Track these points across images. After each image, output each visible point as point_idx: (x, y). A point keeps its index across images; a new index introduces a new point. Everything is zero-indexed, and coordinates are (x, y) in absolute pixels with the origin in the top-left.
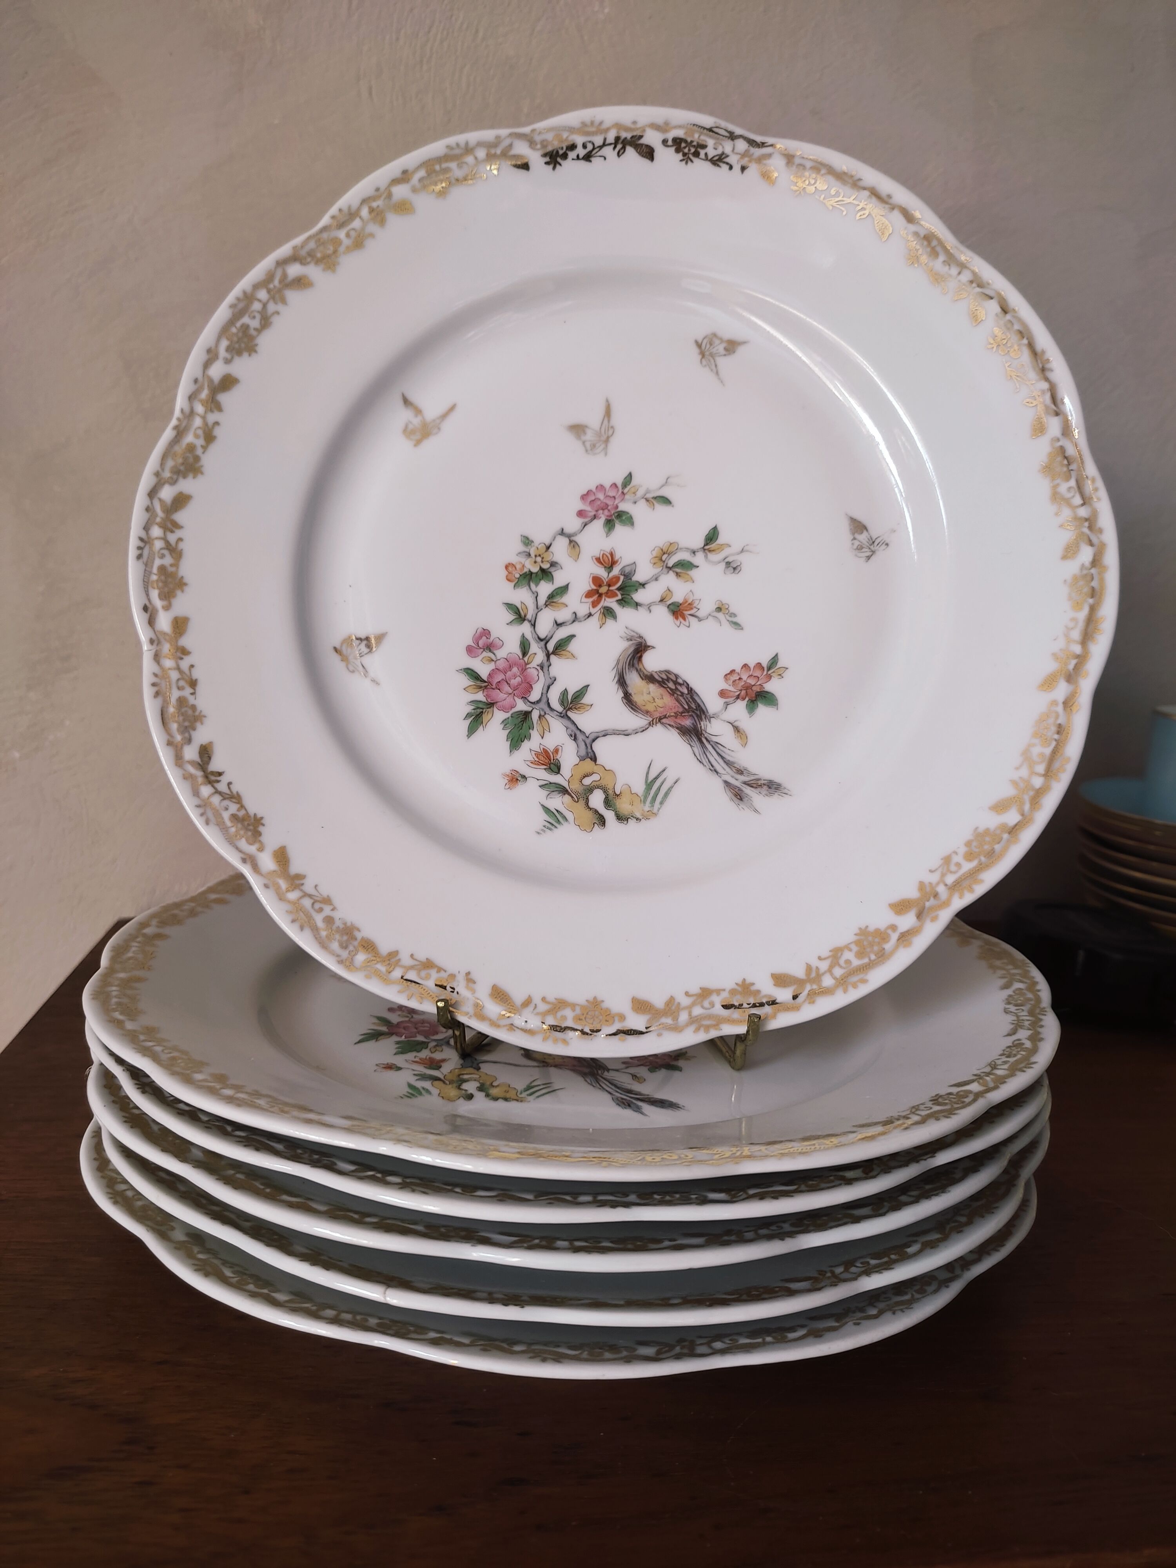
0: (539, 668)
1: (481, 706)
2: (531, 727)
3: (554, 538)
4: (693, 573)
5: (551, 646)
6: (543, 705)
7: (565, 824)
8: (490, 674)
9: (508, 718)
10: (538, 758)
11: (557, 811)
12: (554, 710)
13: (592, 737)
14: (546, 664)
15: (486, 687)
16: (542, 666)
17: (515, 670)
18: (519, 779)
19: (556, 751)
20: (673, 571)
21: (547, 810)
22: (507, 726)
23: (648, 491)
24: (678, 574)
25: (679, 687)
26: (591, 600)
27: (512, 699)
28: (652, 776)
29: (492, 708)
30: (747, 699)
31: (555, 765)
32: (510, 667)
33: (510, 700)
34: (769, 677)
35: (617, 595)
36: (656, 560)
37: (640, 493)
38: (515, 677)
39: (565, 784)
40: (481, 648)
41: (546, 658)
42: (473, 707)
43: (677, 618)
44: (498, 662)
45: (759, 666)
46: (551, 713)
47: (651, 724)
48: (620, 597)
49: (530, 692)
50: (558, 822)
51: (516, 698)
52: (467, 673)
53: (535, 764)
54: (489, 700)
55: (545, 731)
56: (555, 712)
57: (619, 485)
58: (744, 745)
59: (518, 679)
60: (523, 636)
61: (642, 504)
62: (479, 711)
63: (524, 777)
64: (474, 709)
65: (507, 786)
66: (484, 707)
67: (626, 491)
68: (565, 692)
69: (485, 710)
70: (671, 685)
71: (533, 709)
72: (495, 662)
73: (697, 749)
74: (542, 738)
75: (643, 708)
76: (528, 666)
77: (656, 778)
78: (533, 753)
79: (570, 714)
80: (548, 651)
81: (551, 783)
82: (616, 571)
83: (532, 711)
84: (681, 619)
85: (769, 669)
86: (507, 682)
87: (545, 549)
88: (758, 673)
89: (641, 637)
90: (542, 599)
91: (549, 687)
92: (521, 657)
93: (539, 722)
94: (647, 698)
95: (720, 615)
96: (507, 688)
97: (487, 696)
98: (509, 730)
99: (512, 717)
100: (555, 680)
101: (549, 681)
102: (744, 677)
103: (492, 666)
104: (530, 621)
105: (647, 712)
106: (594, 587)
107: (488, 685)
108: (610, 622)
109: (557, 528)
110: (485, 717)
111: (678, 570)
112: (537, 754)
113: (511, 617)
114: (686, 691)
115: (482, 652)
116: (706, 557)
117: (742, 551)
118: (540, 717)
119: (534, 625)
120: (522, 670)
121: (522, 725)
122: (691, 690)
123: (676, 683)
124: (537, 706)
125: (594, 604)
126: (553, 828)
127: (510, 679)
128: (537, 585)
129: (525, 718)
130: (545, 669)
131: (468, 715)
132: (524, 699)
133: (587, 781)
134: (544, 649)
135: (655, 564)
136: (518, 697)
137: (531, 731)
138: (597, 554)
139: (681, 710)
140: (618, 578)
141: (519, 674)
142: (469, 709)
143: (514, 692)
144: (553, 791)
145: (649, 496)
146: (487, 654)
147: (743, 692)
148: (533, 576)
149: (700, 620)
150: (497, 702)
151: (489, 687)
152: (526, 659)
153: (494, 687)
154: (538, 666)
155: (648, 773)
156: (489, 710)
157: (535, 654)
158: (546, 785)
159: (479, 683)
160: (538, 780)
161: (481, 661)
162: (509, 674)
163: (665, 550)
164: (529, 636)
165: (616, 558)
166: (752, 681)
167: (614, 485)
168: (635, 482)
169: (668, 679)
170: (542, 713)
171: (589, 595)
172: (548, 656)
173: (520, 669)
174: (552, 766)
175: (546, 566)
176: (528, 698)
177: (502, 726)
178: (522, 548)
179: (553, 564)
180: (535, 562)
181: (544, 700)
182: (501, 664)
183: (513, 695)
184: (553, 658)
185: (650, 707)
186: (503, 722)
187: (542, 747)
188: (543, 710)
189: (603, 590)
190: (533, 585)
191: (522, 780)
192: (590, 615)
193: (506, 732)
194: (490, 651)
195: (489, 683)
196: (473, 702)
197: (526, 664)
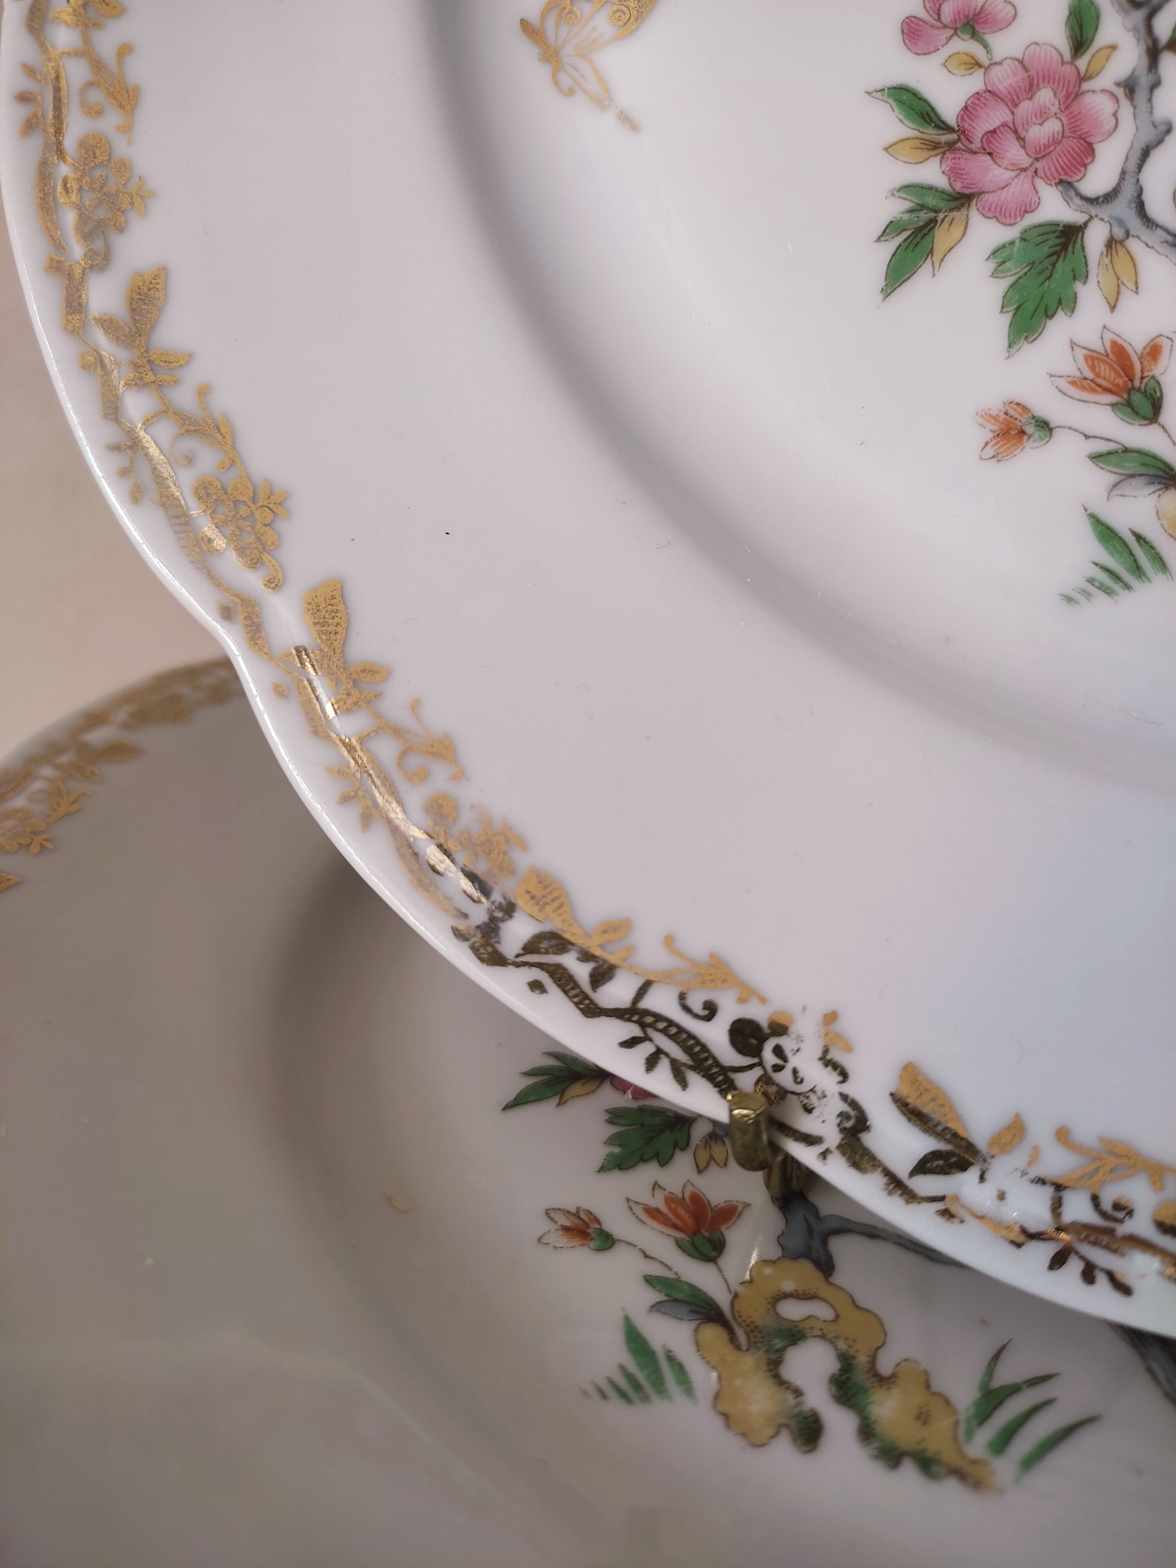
0: (1120, 92)
1: (931, 200)
2: (1080, 274)
5: (1165, 26)
6: (1123, 208)
7: (1159, 580)
8: (966, 108)
9: (1012, 243)
10: (1093, 368)
11: (1139, 538)
12: (1157, 226)
14: (1144, 81)
15: (951, 146)
16: (1129, 87)
17: (1045, 96)
18: (1029, 429)
19: (1154, 351)
21: (1105, 533)
22: (1007, 265)
27: (1027, 186)
29: (964, 211)
31: (1145, 393)
32: (1031, 88)
33: (1019, 187)
38: (1042, 116)
39: (1172, 456)
40: (945, 26)
41: (1145, 62)
42: (907, 205)
44: (996, 71)
46: (1146, 235)
49: (1085, 166)
50: (1138, 570)
51: (1040, 184)
52: (899, 102)
53: (1083, 388)
54: (958, 187)
55: (1123, 289)
56: (1160, 232)
59: (1053, 126)
62: (925, 216)
63: (1045, 426)
64: (911, 211)
65: (990, 452)
66: (941, 205)
69: (941, 216)
71: (1091, 218)
72: (987, 69)
74: (1113, 308)
76: (1086, 86)
78: (1080, 353)
80: (1155, 41)
81: (1126, 450)
83: (1086, 224)
86: (1016, 132)
91: (1145, 154)
92: (1067, 56)
93: (1107, 261)
96: (1014, 152)
97: (954, 173)
98: (1010, 281)
99: (1023, 239)
100: (1169, 131)
101: (1148, 135)
103: (974, 83)
107: (959, 140)
110: (942, 237)
112: (1093, 358)
115: (949, 39)
118: (1111, 244)
120: (1068, 95)
121: (1054, 265)
124: (1104, 212)
126: (1117, 587)
127: (1027, 123)
129: (1064, 247)
130: (1141, 96)
131: (891, 229)
132: (1066, 185)
134: (1143, 32)
136: (1046, 179)
137: (1079, 287)
141: (1055, 109)
142: (896, 208)
143: (1038, 165)
144: (1132, 476)
146: (963, 45)
150: (981, 193)
151: (959, 145)
152: (1082, 63)
153: (976, 144)
154: (1118, 84)
156: (955, 214)
157: (1114, 48)
158: (1110, 453)
159: (931, 133)
160: (1087, 437)
161: (944, 65)
162: (1026, 107)
170: (1119, 233)
172: (1154, 53)
173: (1062, 94)
174: (1136, 398)
176: (1077, 185)
177: (991, 266)
181: (1128, 192)
182: (1005, 78)
183: (1030, 173)
184: (1170, 63)
186: (994, 253)
187: (1108, 337)
188: (1120, 222)
191: (1037, 435)
193: (1003, 284)
194: (975, 35)
195: (963, 133)
196: (908, 188)
197: (1082, 79)
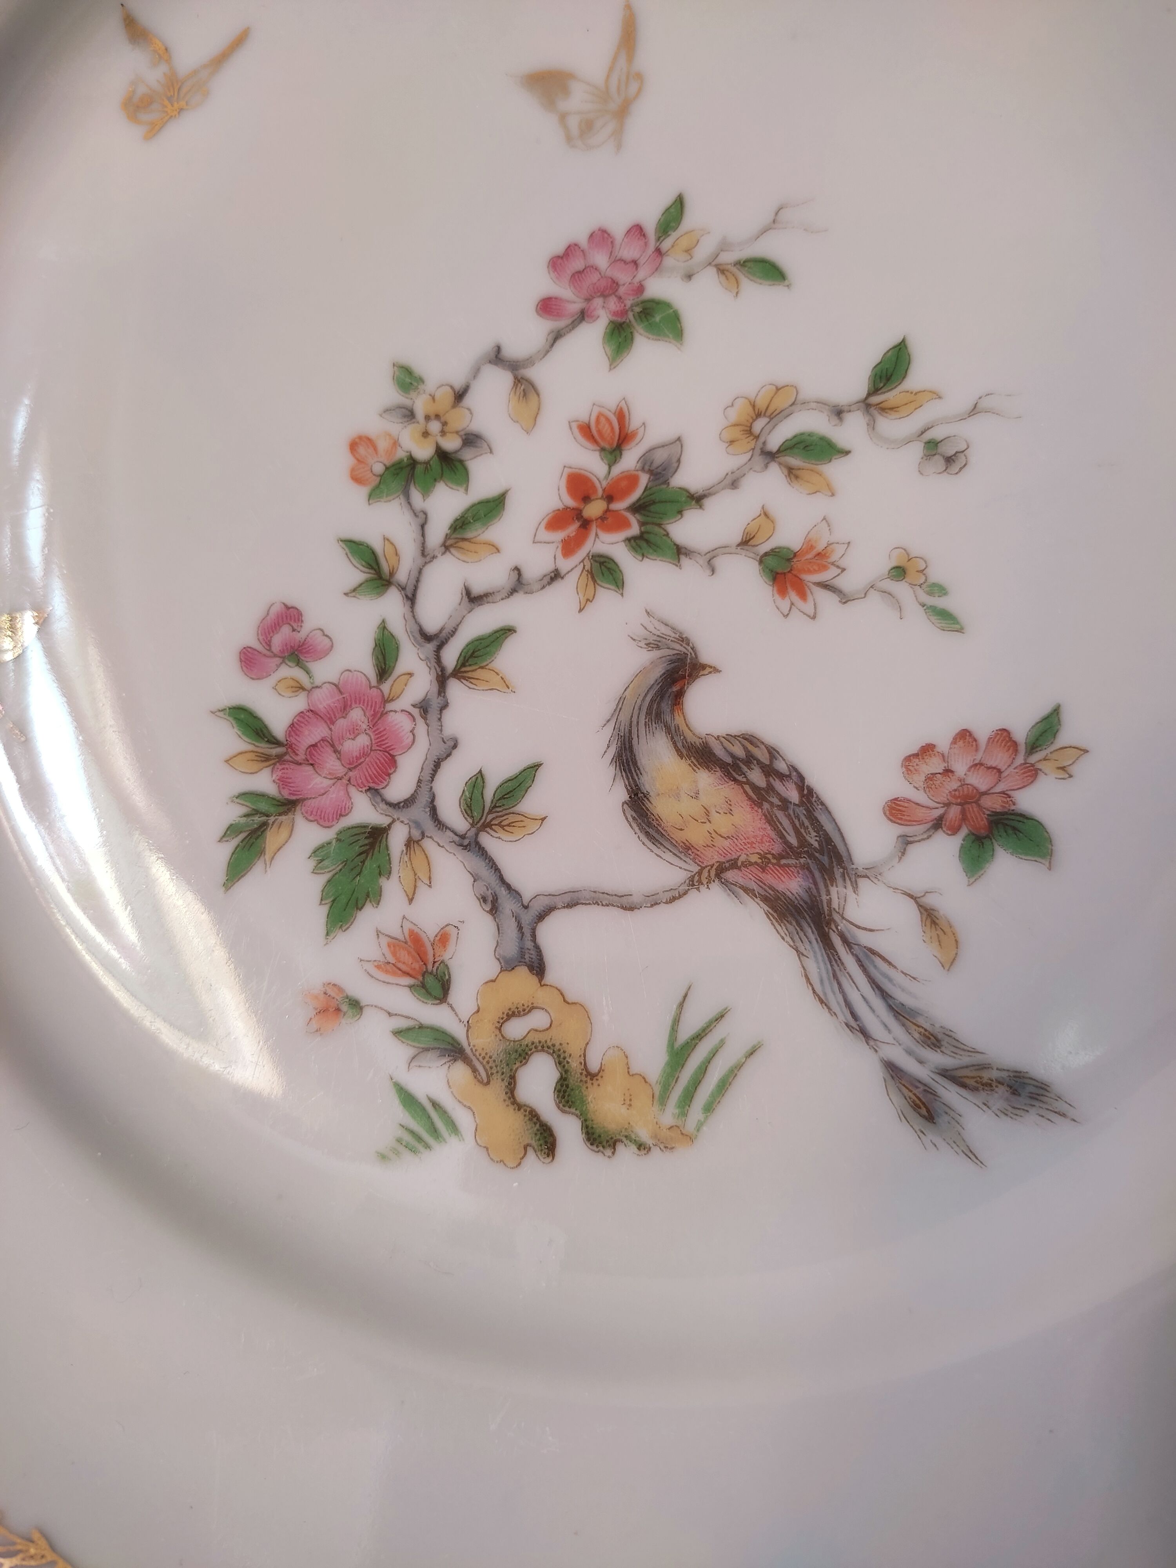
0: (416, 712)
1: (263, 806)
2: (384, 871)
3: (476, 372)
4: (835, 470)
5: (451, 656)
6: (419, 812)
7: (453, 1141)
8: (292, 726)
9: (329, 843)
10: (394, 954)
11: (434, 1103)
12: (447, 828)
13: (537, 907)
14: (436, 702)
15: (280, 758)
16: (423, 707)
17: (357, 715)
18: (344, 1008)
19: (443, 939)
20: (780, 464)
21: (408, 1099)
22: (326, 863)
23: (724, 246)
24: (792, 473)
25: (777, 784)
26: (559, 536)
27: (342, 793)
28: (685, 1033)
29: (290, 816)
30: (964, 831)
31: (436, 976)
32: (345, 708)
33: (336, 794)
34: (1032, 773)
35: (626, 524)
36: (737, 433)
37: (703, 251)
38: (354, 732)
39: (458, 1032)
40: (275, 656)
41: (435, 688)
42: (244, 810)
43: (782, 592)
44: (317, 693)
45: (1004, 737)
46: (438, 836)
47: (694, 883)
48: (635, 530)
49: (389, 775)
50: (434, 1132)
51: (353, 791)
52: (237, 720)
53: (387, 972)
54: (286, 794)
55: (419, 883)
56: (449, 833)
57: (650, 228)
58: (949, 964)
59: (363, 741)
60: (383, 627)
61: (708, 279)
62: (258, 819)
63: (356, 1005)
64: (246, 815)
65: (314, 1025)
66: (272, 810)
67: (666, 244)
68: (478, 781)
69: (272, 819)
70: (756, 776)
71: (394, 821)
72: (309, 691)
73: (816, 965)
74: (411, 901)
75: (678, 836)
76: (390, 706)
77: (699, 1037)
78: (384, 941)
79: (486, 840)
80: (443, 669)
81: (421, 1027)
82: (630, 460)
83: (390, 826)
84: (793, 596)
85: (1033, 747)
86: (333, 746)
87: (450, 398)
88: (999, 759)
89: (683, 640)
90: (438, 531)
91: (437, 765)
92: (374, 682)
93: (406, 858)
94: (688, 807)
95: (901, 589)
96: (332, 764)
97: (283, 782)
98: (327, 876)
99: (338, 840)
100: (455, 746)
101: (439, 749)
102: (960, 767)
103: (299, 703)
104: (402, 588)
105: (687, 849)
106: (570, 502)
107: (286, 753)
108: (606, 596)
109: (483, 345)
110: (272, 839)
111: (794, 461)
112: (395, 944)
113: (356, 575)
114: (793, 796)
115: (278, 666)
116: (872, 426)
117: (974, 410)
118: (410, 843)
119: (411, 599)
120: (374, 715)
121: (363, 862)
122: (808, 795)
123: (769, 771)
124: (404, 815)
125: (569, 547)
126: (420, 1147)
127: (342, 738)
128: (426, 492)
129: (372, 846)
130: (433, 715)
131: (231, 831)
132: (374, 792)
133: (517, 1029)
134: (433, 661)
135: (732, 442)
136: (358, 786)
137: (383, 881)
138: (583, 412)
139: (777, 848)
140: (631, 480)
141: (364, 726)
142: (234, 813)
143: (351, 774)
144: (427, 1050)
145: (728, 258)
146: (290, 671)
147: (954, 812)
148: (419, 469)
149: (845, 598)
150: (304, 799)
151: (287, 757)
152: (386, 687)
153: (301, 757)
154: (414, 706)
155: (676, 1021)
156: (283, 818)
157: (411, 675)
158: (409, 1029)
159: (264, 747)
160: (390, 1014)
161: (275, 688)
162: (341, 723)
163: (761, 404)
164: (398, 627)
165: (634, 423)
166: (980, 781)
167: (637, 230)
168: (691, 220)
169: (750, 759)
170: (416, 834)
171: (557, 521)
172: (442, 680)
173: (370, 713)
174: (430, 980)
175: (451, 444)
176: (383, 792)
177: (312, 863)
178: (392, 396)
179: (471, 440)
180: (426, 434)
181: (424, 799)
182: (324, 699)
183: (345, 781)
184: (455, 688)
185: (696, 835)
186: (315, 852)
187: (407, 926)
188: (418, 825)
189: (595, 509)
190: (416, 495)
191: (350, 1013)
192: (555, 576)
193: (322, 880)
194: (299, 663)
195: (290, 747)
196: (245, 796)
197: (386, 701)
